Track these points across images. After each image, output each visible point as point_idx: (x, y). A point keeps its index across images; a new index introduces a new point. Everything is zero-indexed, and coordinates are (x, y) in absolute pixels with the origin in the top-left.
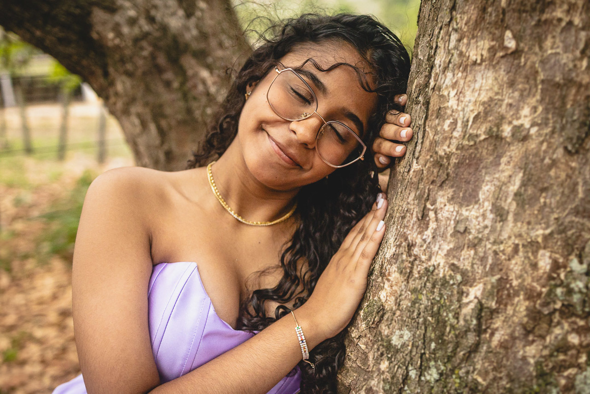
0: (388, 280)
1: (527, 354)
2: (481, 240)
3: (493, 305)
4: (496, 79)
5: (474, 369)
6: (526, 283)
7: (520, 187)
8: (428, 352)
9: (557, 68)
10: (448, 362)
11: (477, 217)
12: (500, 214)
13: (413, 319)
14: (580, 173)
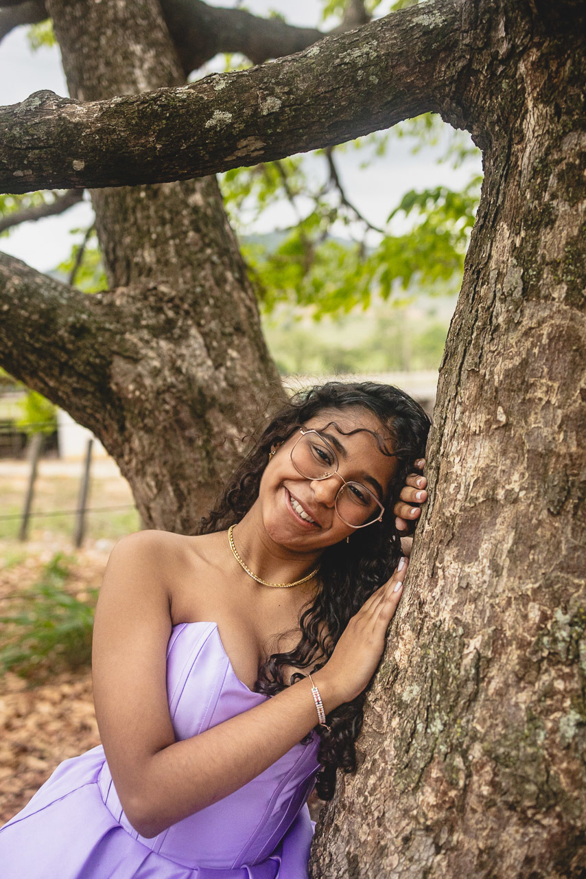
0: (402, 639)
1: (519, 700)
2: (480, 594)
3: (489, 654)
4: (492, 448)
5: (474, 718)
6: (518, 633)
7: (513, 545)
8: (433, 704)
9: (539, 440)
10: (450, 712)
11: (477, 573)
12: (496, 570)
13: (421, 673)
14: (562, 532)
